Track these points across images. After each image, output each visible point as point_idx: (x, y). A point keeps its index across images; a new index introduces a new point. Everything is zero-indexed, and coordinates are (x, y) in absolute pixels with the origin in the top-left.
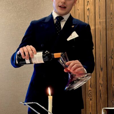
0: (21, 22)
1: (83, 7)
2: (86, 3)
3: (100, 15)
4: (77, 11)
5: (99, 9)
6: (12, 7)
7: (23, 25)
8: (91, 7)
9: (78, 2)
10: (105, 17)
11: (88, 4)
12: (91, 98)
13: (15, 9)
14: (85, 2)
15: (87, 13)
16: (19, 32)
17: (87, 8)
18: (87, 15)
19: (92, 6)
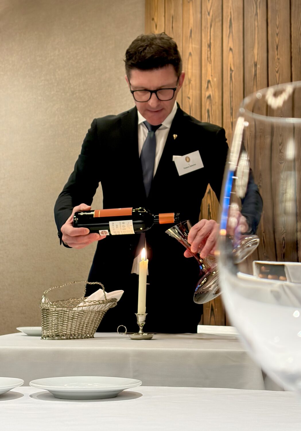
0: (75, 120)
1: (198, 92)
2: (204, 85)
3: (232, 109)
4: (187, 99)
5: (231, 97)
6: (57, 91)
7: (78, 126)
8: (215, 92)
9: (190, 82)
11: (208, 87)
13: (63, 94)
14: (203, 82)
15: (206, 105)
16: (70, 142)
17: (207, 94)
18: (207, 108)
19: (216, 90)
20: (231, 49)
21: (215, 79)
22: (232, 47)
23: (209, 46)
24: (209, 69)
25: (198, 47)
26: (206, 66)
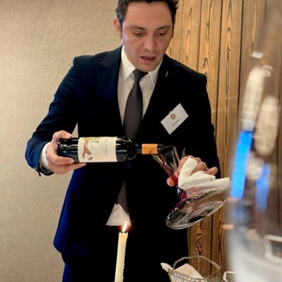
2: (201, 63)
3: (227, 87)
5: (227, 75)
8: (211, 69)
9: (187, 59)
10: (237, 92)
11: (204, 65)
12: (200, 250)
14: (200, 59)
17: (204, 71)
19: (213, 68)
20: (229, 29)
21: (212, 58)
22: (230, 27)
23: (208, 25)
24: (207, 47)
25: (197, 25)
26: (204, 44)
